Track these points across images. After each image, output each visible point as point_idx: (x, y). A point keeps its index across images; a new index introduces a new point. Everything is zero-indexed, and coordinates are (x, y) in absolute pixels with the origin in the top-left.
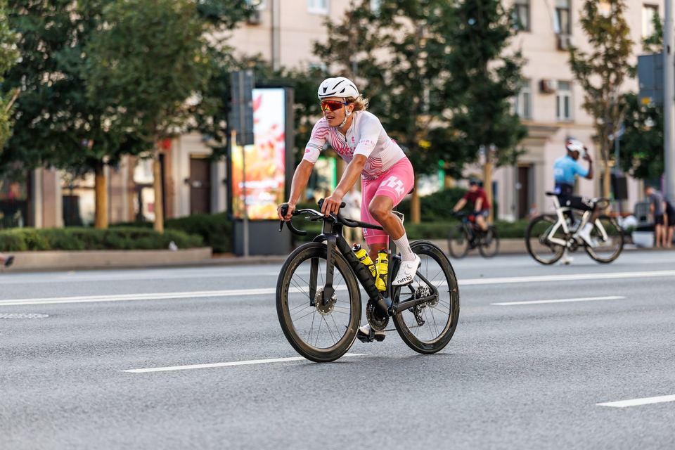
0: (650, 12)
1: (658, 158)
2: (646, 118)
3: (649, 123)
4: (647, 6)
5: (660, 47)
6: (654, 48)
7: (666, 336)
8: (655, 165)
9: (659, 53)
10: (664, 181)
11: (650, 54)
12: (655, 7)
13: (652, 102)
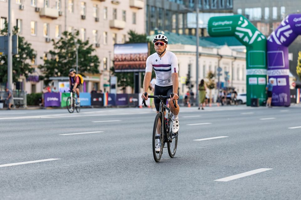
0: (4, 20)
1: (6, 75)
2: (2, 60)
3: (3, 62)
4: (2, 18)
5: (7, 33)
6: (5, 33)
7: (3, 142)
8: (5, 78)
9: (6, 35)
10: (8, 84)
11: (3, 36)
12: (5, 18)
13: (3, 54)
